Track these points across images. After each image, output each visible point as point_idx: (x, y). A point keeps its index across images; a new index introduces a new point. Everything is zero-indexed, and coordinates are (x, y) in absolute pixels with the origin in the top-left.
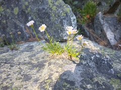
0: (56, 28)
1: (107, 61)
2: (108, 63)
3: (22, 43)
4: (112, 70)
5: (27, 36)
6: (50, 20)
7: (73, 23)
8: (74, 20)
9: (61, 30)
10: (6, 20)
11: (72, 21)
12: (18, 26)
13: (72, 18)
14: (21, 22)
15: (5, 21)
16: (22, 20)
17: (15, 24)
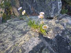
0: (48, 9)
1: (66, 40)
2: (66, 42)
3: (29, 16)
4: (68, 47)
5: (32, 12)
6: (45, 3)
7: (59, 6)
8: (60, 4)
9: (50, 11)
10: (23, 1)
11: (58, 4)
12: (28, 6)
13: (59, 3)
14: (30, 4)
15: (22, 3)
16: (31, 2)
17: (27, 4)
